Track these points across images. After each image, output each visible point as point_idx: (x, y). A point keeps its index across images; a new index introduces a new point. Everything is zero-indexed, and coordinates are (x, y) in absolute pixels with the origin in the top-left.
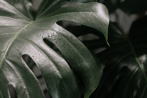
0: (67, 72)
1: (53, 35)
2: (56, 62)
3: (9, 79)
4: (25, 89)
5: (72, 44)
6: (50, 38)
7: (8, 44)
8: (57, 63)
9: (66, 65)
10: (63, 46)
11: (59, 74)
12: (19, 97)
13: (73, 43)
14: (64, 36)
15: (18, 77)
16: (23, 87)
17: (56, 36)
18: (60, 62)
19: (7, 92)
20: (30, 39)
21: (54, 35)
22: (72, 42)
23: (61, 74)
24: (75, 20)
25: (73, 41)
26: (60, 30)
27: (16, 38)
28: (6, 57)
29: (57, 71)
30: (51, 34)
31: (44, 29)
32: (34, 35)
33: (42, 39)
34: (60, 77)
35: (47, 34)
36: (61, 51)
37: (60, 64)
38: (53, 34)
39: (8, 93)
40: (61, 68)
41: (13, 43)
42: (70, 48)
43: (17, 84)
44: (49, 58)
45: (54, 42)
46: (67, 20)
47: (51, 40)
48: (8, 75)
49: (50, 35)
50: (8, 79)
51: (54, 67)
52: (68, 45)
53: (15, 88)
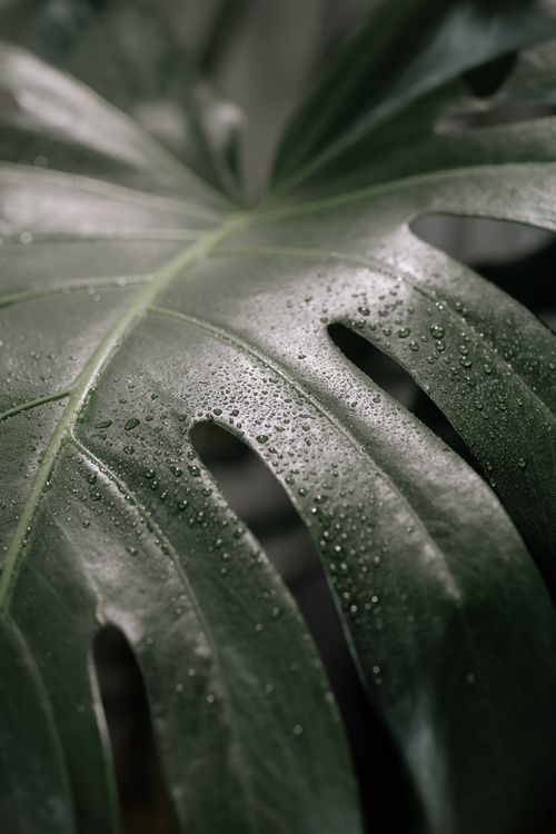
0: (499, 562)
1: (395, 307)
2: (420, 484)
3: (96, 579)
4: (207, 663)
5: (519, 368)
6: (373, 319)
7: (94, 344)
8: (427, 492)
9: (487, 512)
10: (456, 377)
11: (443, 575)
12: (162, 714)
13: (523, 361)
14: (466, 316)
15: (157, 576)
16: (194, 644)
17: (411, 312)
18: (451, 488)
19: (86, 672)
20: (240, 322)
21: (400, 303)
22: (515, 355)
23: (453, 570)
24: (541, 211)
25: (527, 350)
26: (437, 276)
27: (149, 311)
28: (80, 435)
29: (430, 551)
30: (382, 298)
31: (332, 262)
32: (264, 298)
33: (323, 326)
34: (453, 591)
35: (355, 296)
36: (448, 414)
37: (448, 503)
38: (391, 300)
39: (86, 684)
40: (458, 527)
41: (128, 345)
42: (502, 392)
43: (148, 621)
44: (372, 455)
45: (399, 351)
46: (482, 213)
47: (382, 336)
48: (91, 559)
49: (373, 300)
50: (95, 588)
51: (405, 517)
52: (493, 373)
53: (138, 650)
